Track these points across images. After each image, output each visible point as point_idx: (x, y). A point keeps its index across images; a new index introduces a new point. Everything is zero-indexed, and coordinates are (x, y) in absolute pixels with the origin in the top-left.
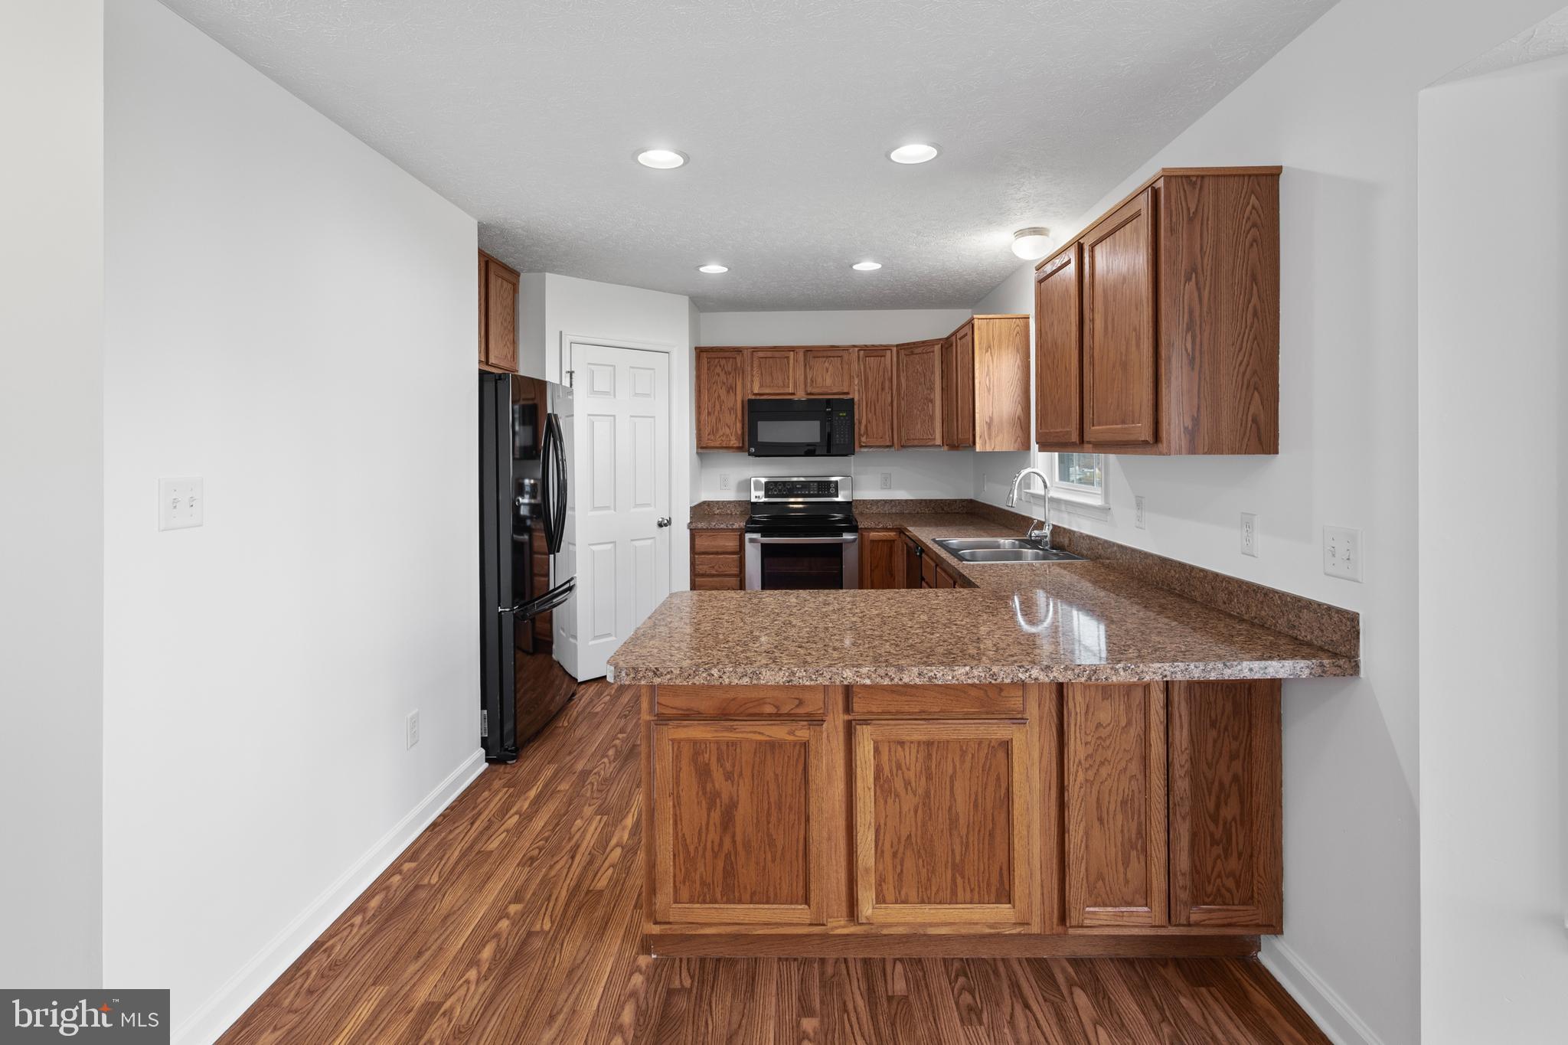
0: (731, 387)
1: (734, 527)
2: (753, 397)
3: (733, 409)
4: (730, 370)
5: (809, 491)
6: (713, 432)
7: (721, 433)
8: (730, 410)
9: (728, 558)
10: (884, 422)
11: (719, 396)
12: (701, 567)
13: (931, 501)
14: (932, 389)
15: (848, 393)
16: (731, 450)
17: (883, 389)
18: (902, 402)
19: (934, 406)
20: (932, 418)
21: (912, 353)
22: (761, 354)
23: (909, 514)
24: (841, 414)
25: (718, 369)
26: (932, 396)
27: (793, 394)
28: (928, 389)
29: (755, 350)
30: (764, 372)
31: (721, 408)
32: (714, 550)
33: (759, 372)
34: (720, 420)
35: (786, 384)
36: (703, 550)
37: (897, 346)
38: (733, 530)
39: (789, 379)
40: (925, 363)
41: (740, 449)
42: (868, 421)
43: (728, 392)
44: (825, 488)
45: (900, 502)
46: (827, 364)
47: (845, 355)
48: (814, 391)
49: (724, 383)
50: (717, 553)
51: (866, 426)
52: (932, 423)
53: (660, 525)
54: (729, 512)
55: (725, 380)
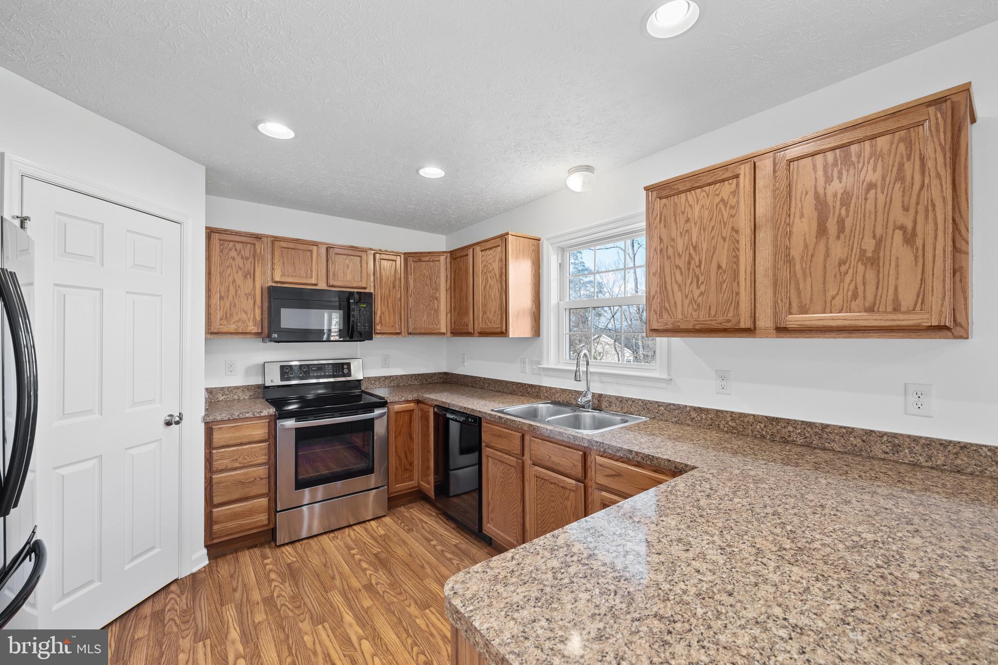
0: (249, 273)
1: (262, 414)
2: (274, 285)
3: (251, 295)
4: (247, 254)
5: (325, 373)
6: (227, 317)
7: (236, 318)
8: (247, 295)
9: (254, 448)
10: (394, 314)
11: (234, 281)
12: (220, 462)
13: (419, 375)
14: (437, 289)
15: (365, 288)
16: (249, 336)
17: (394, 287)
18: (410, 299)
19: (439, 302)
20: (437, 311)
21: (420, 260)
22: (283, 244)
23: (404, 386)
24: (362, 305)
25: (233, 253)
26: (437, 295)
27: (316, 285)
28: (433, 289)
29: (275, 239)
30: (286, 261)
31: (236, 293)
32: (239, 441)
33: (281, 261)
34: (235, 306)
35: (309, 275)
36: (222, 444)
37: (405, 254)
38: (261, 418)
39: (311, 271)
40: (431, 269)
41: (258, 334)
42: (382, 313)
43: (245, 277)
44: (339, 369)
45: (396, 377)
46: (347, 261)
47: (364, 255)
48: (336, 283)
49: (241, 269)
50: (241, 444)
51: (381, 317)
52: (437, 317)
53: (168, 424)
54: (236, 397)
55: (241, 265)
